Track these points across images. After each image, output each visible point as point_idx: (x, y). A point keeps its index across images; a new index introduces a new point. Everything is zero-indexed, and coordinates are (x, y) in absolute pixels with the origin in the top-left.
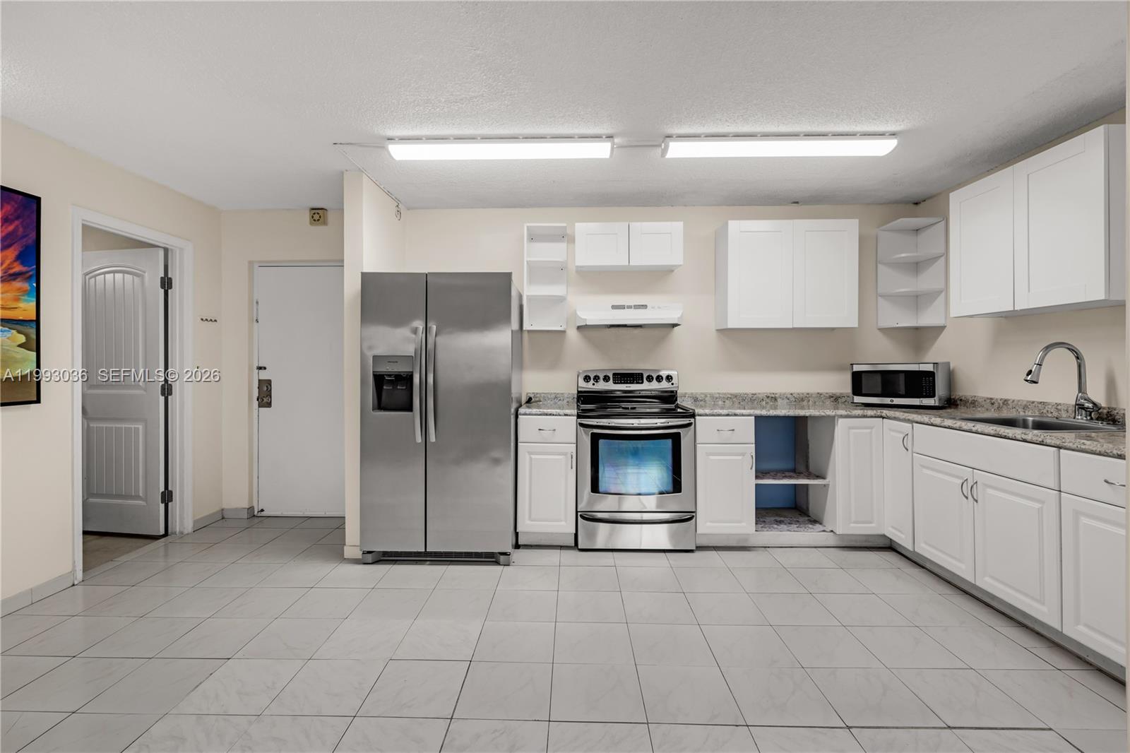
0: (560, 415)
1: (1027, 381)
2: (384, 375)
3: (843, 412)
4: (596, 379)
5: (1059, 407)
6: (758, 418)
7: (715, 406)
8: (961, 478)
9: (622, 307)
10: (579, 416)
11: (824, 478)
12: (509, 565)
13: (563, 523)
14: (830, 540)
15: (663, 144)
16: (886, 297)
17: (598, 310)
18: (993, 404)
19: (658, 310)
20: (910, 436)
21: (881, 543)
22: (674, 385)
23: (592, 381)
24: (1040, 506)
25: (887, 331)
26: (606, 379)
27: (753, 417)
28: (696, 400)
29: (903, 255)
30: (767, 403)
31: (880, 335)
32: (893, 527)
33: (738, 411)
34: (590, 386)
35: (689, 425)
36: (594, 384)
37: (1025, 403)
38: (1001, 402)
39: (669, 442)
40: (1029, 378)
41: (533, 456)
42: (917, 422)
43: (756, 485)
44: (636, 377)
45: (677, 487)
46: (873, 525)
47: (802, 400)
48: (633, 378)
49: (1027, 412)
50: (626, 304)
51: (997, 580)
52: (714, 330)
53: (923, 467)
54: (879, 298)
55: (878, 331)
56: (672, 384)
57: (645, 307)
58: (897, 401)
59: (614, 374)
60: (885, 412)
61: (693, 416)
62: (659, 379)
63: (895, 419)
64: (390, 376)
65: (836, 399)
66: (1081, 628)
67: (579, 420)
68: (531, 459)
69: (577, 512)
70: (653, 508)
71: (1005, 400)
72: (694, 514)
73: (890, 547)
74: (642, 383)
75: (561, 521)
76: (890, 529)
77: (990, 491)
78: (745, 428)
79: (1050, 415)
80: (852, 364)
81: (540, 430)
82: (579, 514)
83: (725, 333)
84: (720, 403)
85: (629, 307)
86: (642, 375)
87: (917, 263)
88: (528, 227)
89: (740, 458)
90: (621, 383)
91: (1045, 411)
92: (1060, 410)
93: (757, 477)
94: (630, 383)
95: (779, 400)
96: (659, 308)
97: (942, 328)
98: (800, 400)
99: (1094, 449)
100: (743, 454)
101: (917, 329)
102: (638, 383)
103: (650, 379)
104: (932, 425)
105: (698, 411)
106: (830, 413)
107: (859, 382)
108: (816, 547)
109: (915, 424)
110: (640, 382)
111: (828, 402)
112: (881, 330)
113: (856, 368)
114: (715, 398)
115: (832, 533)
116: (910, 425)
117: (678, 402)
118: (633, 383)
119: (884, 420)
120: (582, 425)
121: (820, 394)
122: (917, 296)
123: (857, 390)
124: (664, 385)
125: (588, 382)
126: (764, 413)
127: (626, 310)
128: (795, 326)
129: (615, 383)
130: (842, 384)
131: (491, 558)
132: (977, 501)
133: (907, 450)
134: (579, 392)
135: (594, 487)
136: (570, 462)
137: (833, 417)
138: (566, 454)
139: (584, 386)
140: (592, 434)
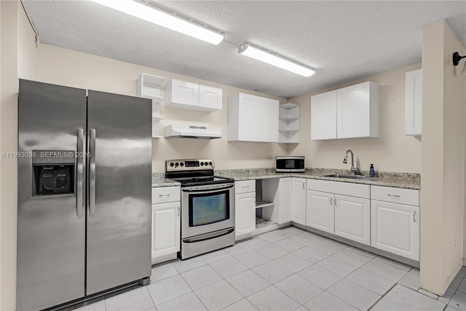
0: (172, 186)
1: (344, 162)
2: (42, 166)
3: (282, 176)
4: (177, 165)
5: (342, 171)
8: (329, 197)
9: (195, 127)
10: (182, 186)
11: (272, 202)
12: (149, 284)
13: (174, 247)
14: (275, 227)
15: (242, 46)
18: (318, 170)
20: (305, 184)
21: (289, 224)
22: (213, 167)
23: (175, 166)
24: (363, 205)
26: (182, 164)
27: (255, 180)
29: (289, 117)
30: (246, 173)
32: (296, 218)
33: (250, 178)
34: (173, 169)
35: (232, 186)
36: (176, 168)
37: (330, 170)
38: (321, 170)
40: (345, 161)
41: (156, 212)
42: (308, 178)
43: (256, 209)
44: (196, 163)
45: (228, 217)
46: (289, 218)
47: (257, 171)
48: (195, 164)
49: (331, 173)
51: (344, 232)
52: (227, 142)
53: (311, 194)
55: (278, 145)
56: (212, 166)
57: (205, 128)
58: (292, 170)
59: (186, 162)
60: (293, 175)
61: (233, 181)
62: (206, 164)
63: (298, 177)
64: (49, 166)
66: (378, 243)
67: (183, 188)
69: (181, 239)
71: (323, 169)
72: (234, 228)
73: (291, 225)
74: (199, 166)
75: (173, 246)
76: (295, 219)
77: (342, 201)
78: (252, 185)
79: (339, 173)
80: (276, 157)
81: (160, 196)
82: (182, 240)
83: (231, 143)
84: (230, 174)
85: (198, 128)
86: (198, 162)
87: (288, 120)
88: (144, 75)
89: (251, 198)
90: (189, 166)
91: (337, 172)
92: (343, 172)
93: (256, 205)
94: (193, 166)
95: (250, 172)
96: (211, 129)
97: (298, 144)
99: (384, 185)
101: (287, 144)
102: (197, 166)
103: (202, 164)
104: (316, 179)
105: (235, 179)
107: (281, 164)
108: (271, 231)
109: (307, 179)
110: (198, 165)
111: (265, 172)
113: (278, 158)
115: (276, 224)
116: (305, 179)
118: (194, 166)
119: (293, 178)
120: (184, 191)
122: (288, 132)
124: (209, 167)
125: (173, 166)
128: (261, 141)
129: (186, 167)
131: (139, 284)
132: (336, 205)
133: (304, 189)
134: (167, 172)
135: (191, 224)
136: (178, 212)
137: (278, 178)
138: (175, 208)
139: (170, 169)
140: (189, 195)
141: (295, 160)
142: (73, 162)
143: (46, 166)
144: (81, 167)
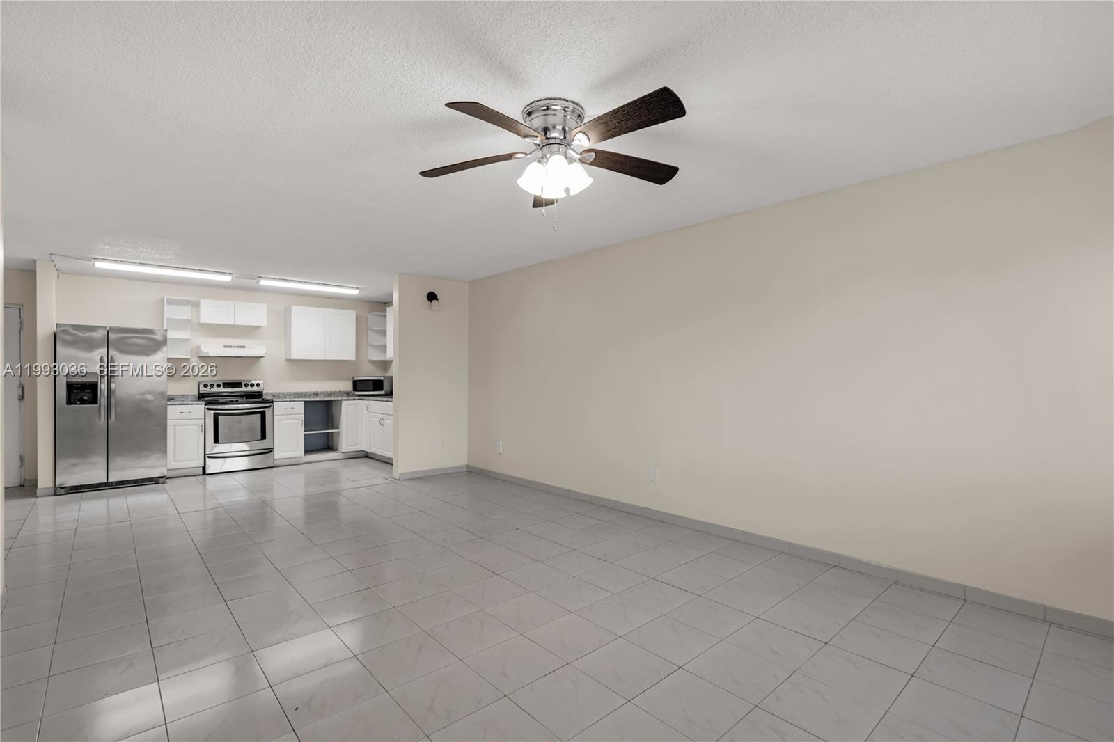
0: (194, 404)
2: (73, 384)
3: (346, 398)
4: (212, 386)
6: (305, 402)
7: (285, 398)
9: (229, 347)
10: (206, 405)
11: (338, 428)
13: (196, 462)
14: (340, 456)
16: (370, 345)
17: (214, 347)
19: (252, 348)
21: (362, 454)
23: (209, 387)
25: (371, 361)
26: (218, 386)
27: (303, 402)
28: (274, 396)
31: (369, 364)
33: (296, 399)
34: (208, 390)
35: (270, 406)
36: (210, 389)
39: (259, 415)
41: (177, 427)
43: (305, 435)
44: (238, 385)
45: (263, 437)
46: (359, 447)
48: (236, 385)
50: (233, 345)
52: (284, 360)
54: (369, 347)
55: (366, 362)
56: (260, 388)
57: (244, 346)
58: (371, 393)
59: (223, 383)
61: (272, 403)
62: (252, 385)
64: (78, 384)
65: (348, 394)
67: (207, 407)
68: (175, 429)
69: (205, 454)
70: (247, 449)
72: (272, 449)
73: (366, 456)
74: (242, 388)
75: (195, 460)
76: (366, 447)
78: (299, 407)
80: (354, 377)
81: (180, 412)
82: (207, 455)
83: (289, 361)
86: (241, 383)
88: (167, 298)
89: (296, 421)
90: (228, 388)
93: (305, 431)
95: (320, 394)
98: (331, 394)
100: (298, 419)
101: (385, 361)
102: (238, 388)
103: (246, 385)
105: (274, 400)
106: (339, 398)
107: (358, 385)
108: (334, 460)
110: (240, 387)
111: (344, 395)
112: (369, 361)
113: (356, 379)
114: (285, 395)
117: (264, 397)
118: (235, 388)
119: (362, 401)
120: (208, 409)
121: (340, 392)
123: (355, 389)
124: (255, 389)
125: (206, 387)
126: (308, 399)
127: (233, 348)
128: (326, 359)
129: (224, 388)
130: (348, 387)
132: (384, 426)
134: (199, 393)
135: (216, 441)
136: (201, 429)
137: (341, 400)
138: (198, 425)
139: (203, 390)
140: (214, 414)
141: (374, 381)
142: (95, 380)
143: (75, 384)
144: (103, 386)
